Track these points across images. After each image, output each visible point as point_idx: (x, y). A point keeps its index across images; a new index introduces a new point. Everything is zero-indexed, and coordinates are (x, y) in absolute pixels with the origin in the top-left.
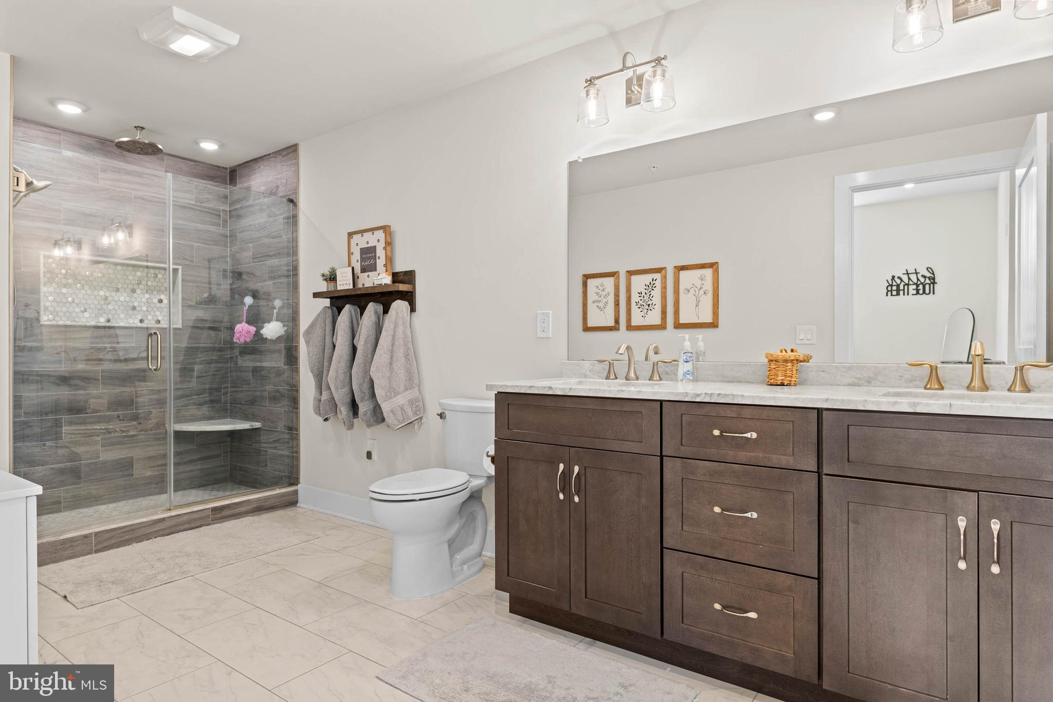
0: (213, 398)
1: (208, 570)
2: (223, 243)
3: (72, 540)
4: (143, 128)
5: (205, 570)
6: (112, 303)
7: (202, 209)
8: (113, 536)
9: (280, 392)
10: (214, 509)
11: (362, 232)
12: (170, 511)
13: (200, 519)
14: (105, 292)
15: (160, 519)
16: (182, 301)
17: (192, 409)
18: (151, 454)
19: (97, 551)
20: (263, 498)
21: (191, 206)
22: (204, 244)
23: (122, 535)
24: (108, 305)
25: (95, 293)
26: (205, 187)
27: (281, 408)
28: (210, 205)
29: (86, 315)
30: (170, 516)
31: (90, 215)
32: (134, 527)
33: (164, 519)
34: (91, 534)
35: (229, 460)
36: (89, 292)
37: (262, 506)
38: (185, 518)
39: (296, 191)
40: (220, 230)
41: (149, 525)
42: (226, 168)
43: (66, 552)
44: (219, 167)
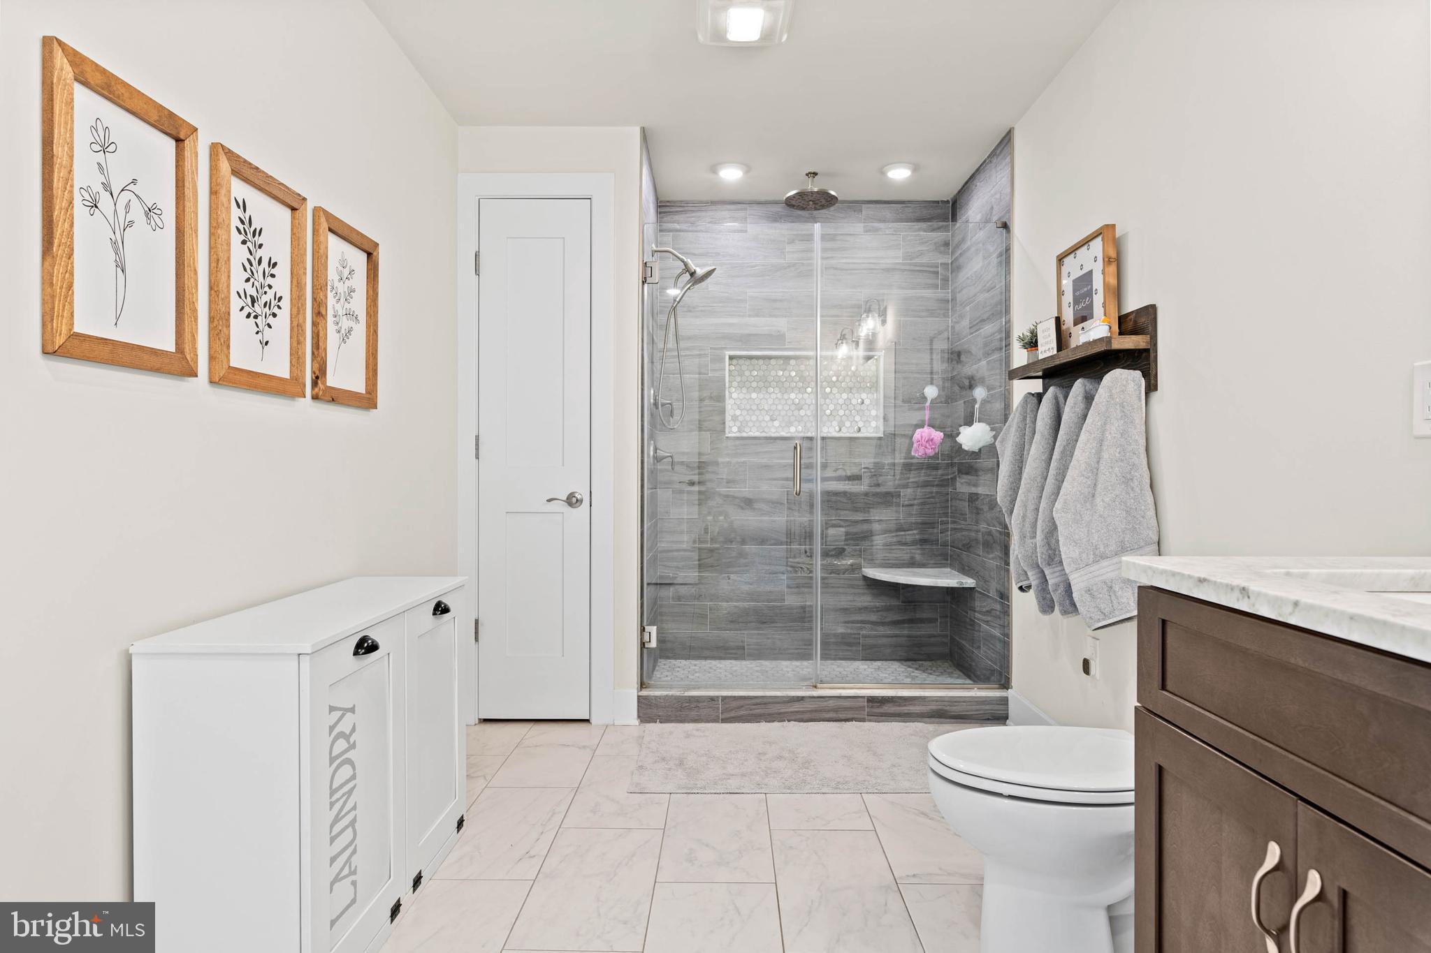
0: (926, 537)
1: (789, 791)
2: (942, 312)
3: (697, 699)
4: (815, 174)
5: (784, 791)
6: (804, 407)
7: (912, 268)
8: (742, 706)
9: (992, 536)
10: (872, 700)
11: (1073, 250)
12: (815, 689)
13: (851, 708)
14: (797, 394)
15: (798, 697)
16: (884, 401)
17: (896, 549)
18: (844, 604)
19: (724, 721)
20: (947, 699)
21: (898, 267)
22: (915, 317)
23: (754, 707)
24: (799, 410)
25: (786, 396)
26: (916, 236)
27: (992, 561)
28: (924, 260)
29: (776, 423)
30: (811, 695)
31: (775, 301)
32: (765, 700)
33: (802, 699)
34: (718, 697)
35: (949, 628)
36: (779, 395)
37: (946, 711)
38: (831, 703)
39: (1009, 209)
40: (940, 294)
41: (784, 702)
42: (948, 201)
43: (693, 713)
44: (938, 202)
